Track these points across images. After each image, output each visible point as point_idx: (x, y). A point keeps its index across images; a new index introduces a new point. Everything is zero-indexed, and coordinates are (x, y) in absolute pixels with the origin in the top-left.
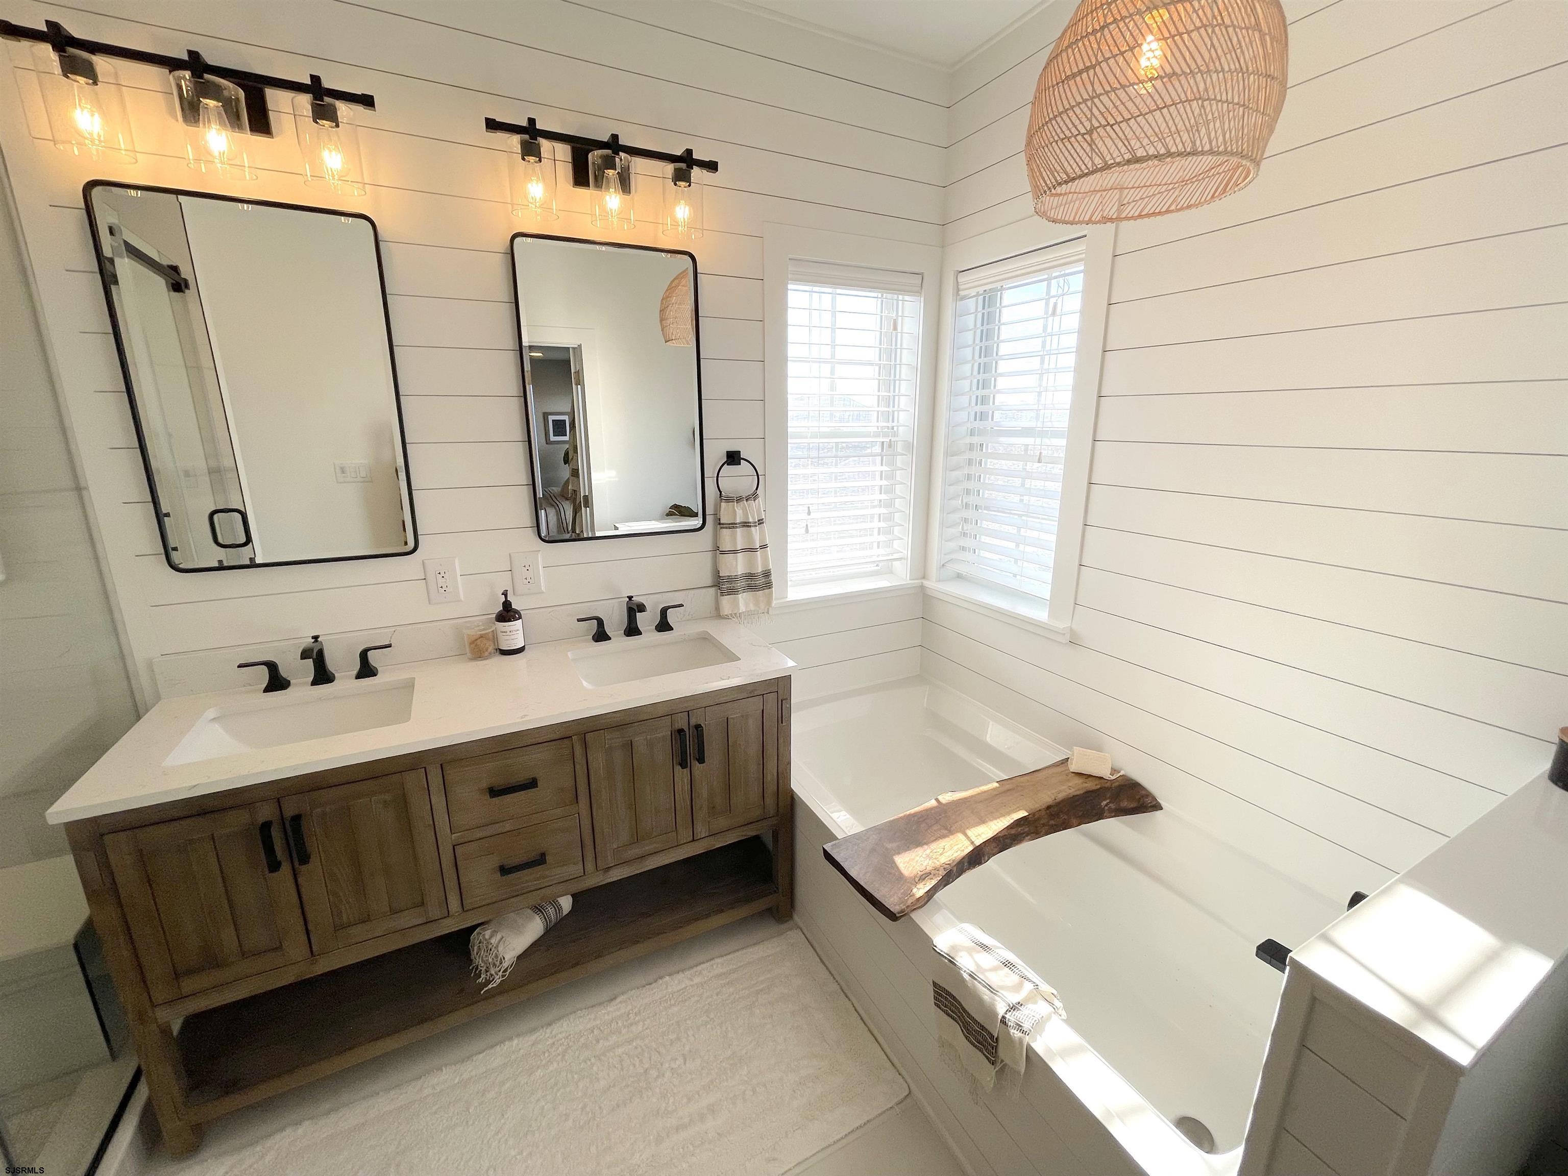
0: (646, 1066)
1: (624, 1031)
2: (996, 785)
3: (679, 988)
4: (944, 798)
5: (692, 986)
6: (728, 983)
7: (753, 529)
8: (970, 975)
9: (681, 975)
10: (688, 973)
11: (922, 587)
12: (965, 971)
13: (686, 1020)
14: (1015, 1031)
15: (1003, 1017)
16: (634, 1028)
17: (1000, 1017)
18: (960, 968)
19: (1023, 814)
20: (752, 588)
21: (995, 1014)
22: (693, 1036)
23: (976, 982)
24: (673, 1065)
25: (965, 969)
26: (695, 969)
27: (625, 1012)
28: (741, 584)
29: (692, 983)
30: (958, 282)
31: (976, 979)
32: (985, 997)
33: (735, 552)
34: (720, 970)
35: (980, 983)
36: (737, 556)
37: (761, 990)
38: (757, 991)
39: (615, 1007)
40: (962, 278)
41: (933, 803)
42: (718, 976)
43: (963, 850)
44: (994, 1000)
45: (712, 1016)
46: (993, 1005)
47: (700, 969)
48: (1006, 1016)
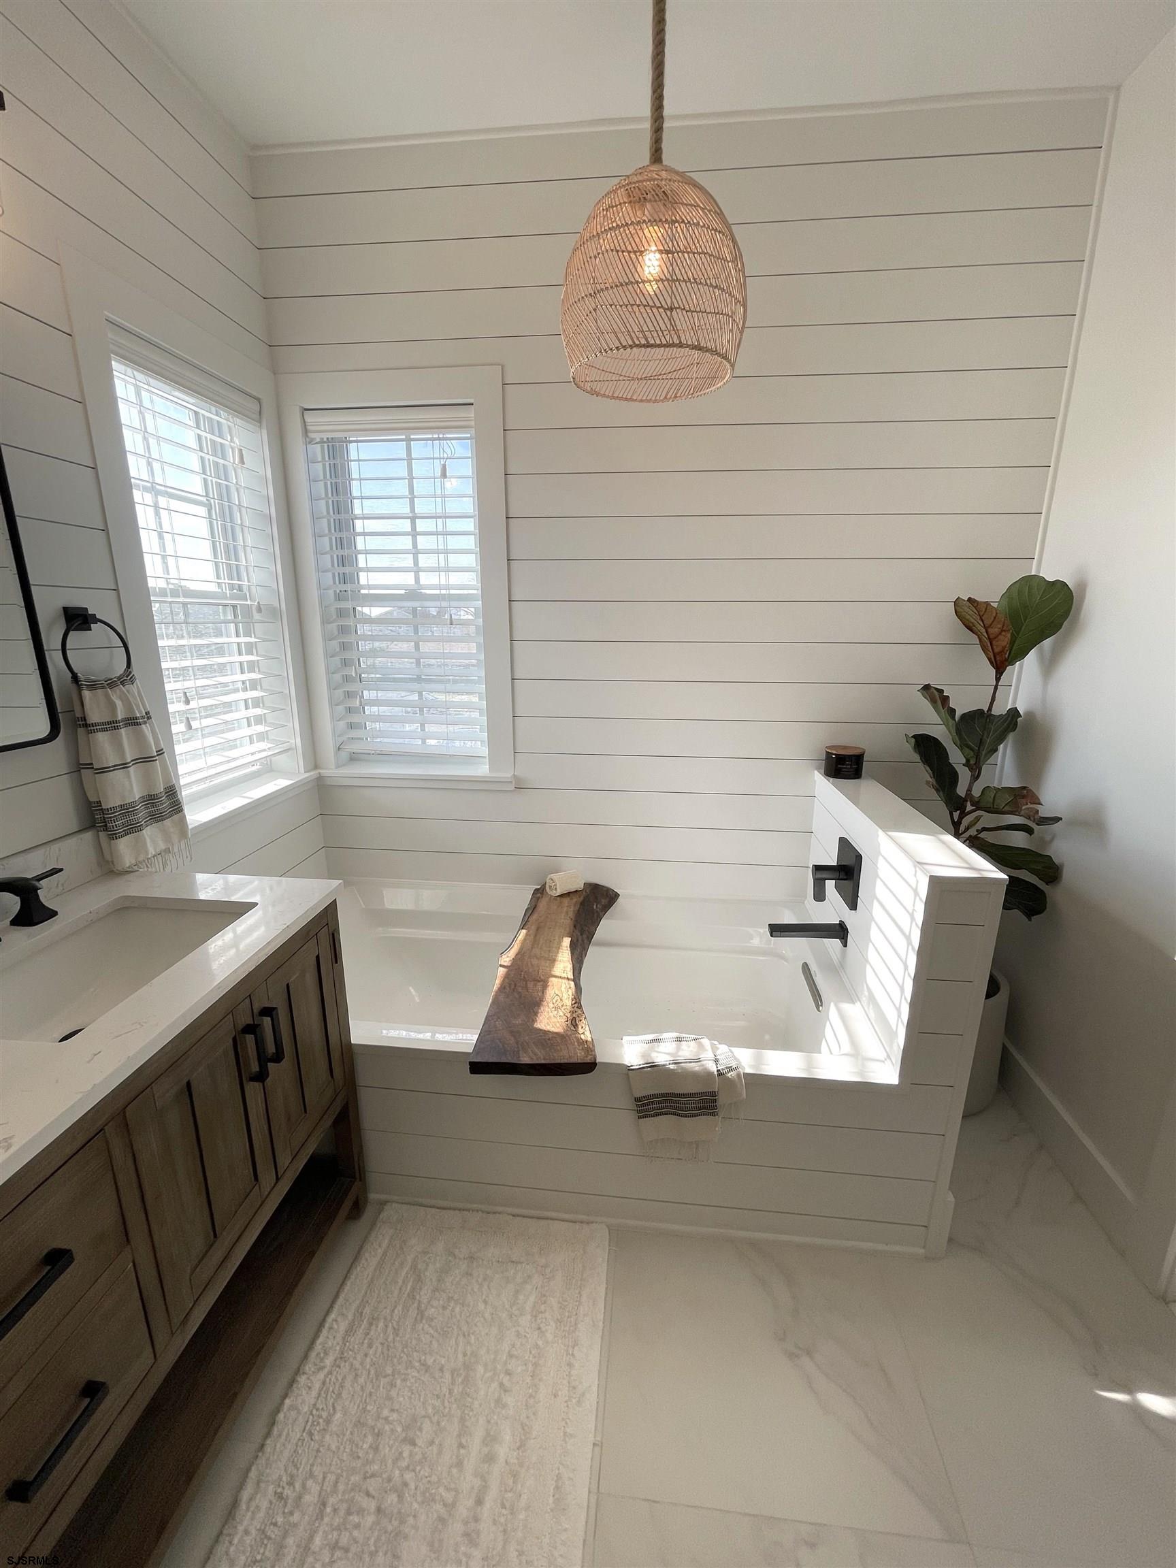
0: (373, 1506)
1: (296, 1518)
2: (524, 931)
3: (314, 1393)
4: (505, 962)
5: (330, 1373)
6: (371, 1324)
7: (143, 726)
8: (675, 1063)
9: (302, 1379)
10: (309, 1367)
11: (320, 779)
12: (670, 1064)
13: (364, 1409)
14: (732, 1073)
15: (718, 1071)
16: (307, 1498)
17: (716, 1073)
18: (664, 1065)
19: (567, 941)
20: (156, 817)
21: (710, 1074)
22: (393, 1410)
23: (682, 1064)
24: (404, 1464)
25: (668, 1063)
26: (313, 1355)
27: (271, 1503)
28: (142, 814)
29: (326, 1371)
30: (305, 422)
31: (681, 1063)
32: (697, 1069)
33: (124, 766)
34: (343, 1326)
35: (686, 1062)
36: (129, 771)
37: (413, 1289)
38: (408, 1295)
39: (249, 1514)
40: (310, 418)
41: (502, 971)
42: (350, 1331)
43: (570, 988)
44: (703, 1065)
45: (389, 1371)
46: (706, 1069)
47: (320, 1347)
48: (719, 1068)
